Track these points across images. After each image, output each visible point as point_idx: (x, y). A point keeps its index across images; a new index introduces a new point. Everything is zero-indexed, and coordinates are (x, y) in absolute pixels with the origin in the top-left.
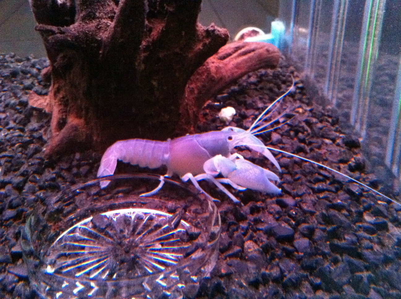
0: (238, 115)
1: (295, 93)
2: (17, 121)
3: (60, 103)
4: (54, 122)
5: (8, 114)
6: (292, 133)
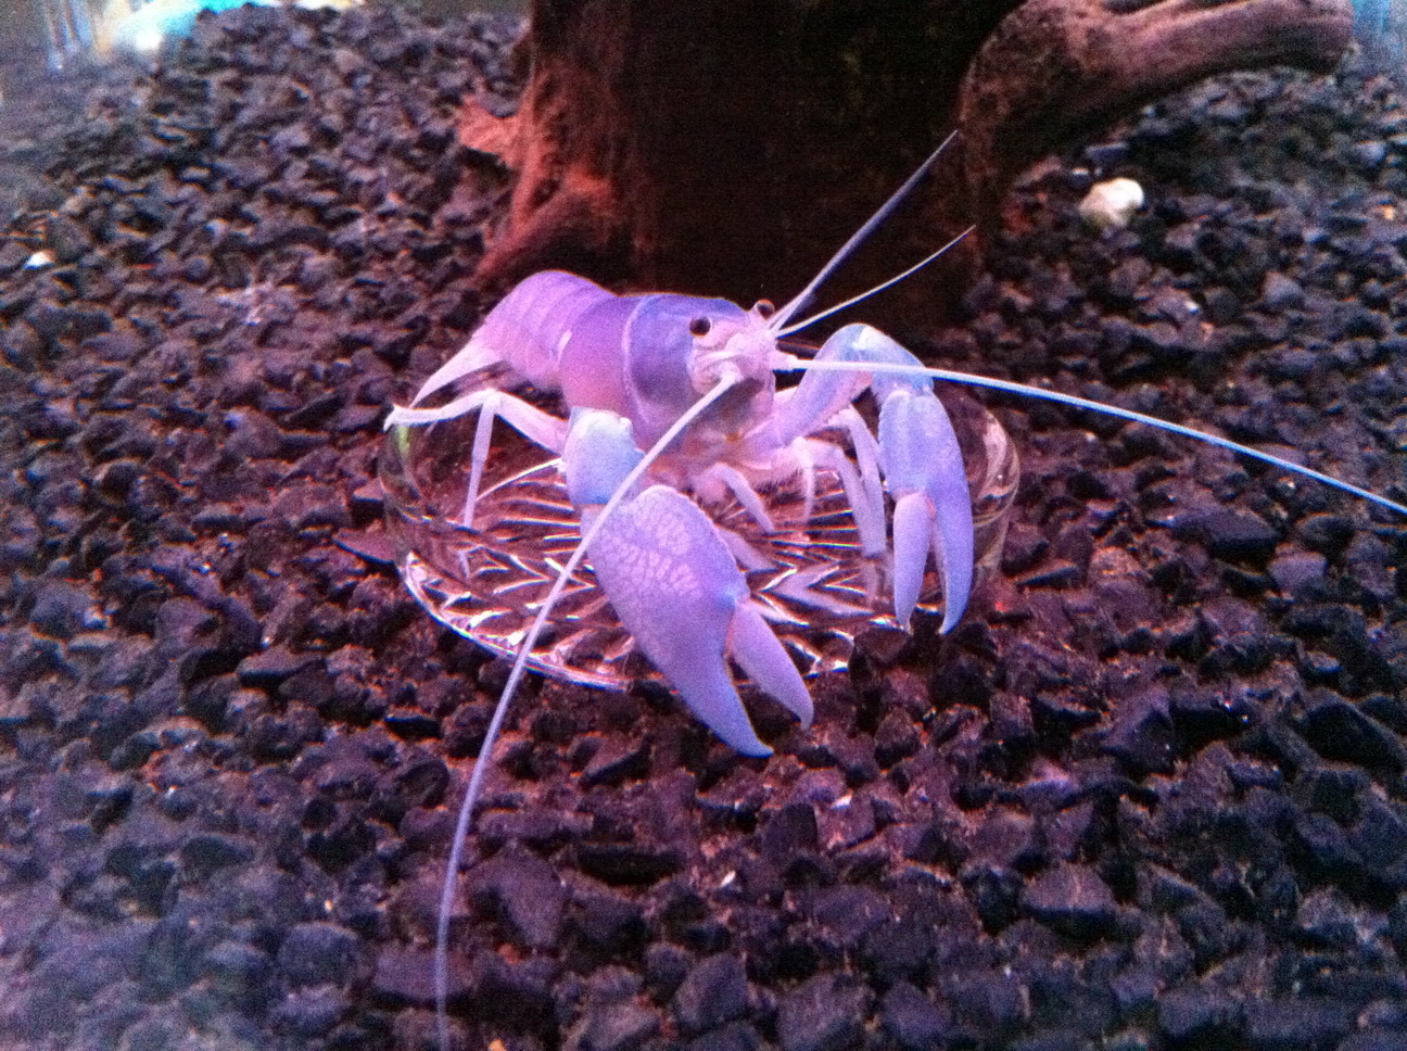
0: (1151, 212)
1: (1381, 164)
3: (548, 133)
4: (523, 191)
5: (384, 171)
6: (1344, 279)
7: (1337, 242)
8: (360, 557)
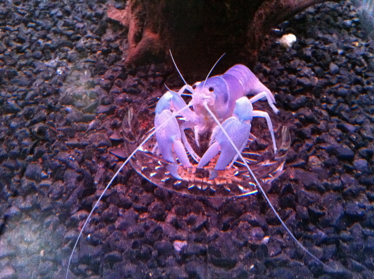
2: (94, 32)
4: (131, 34)
7: (347, 55)
8: (116, 156)
